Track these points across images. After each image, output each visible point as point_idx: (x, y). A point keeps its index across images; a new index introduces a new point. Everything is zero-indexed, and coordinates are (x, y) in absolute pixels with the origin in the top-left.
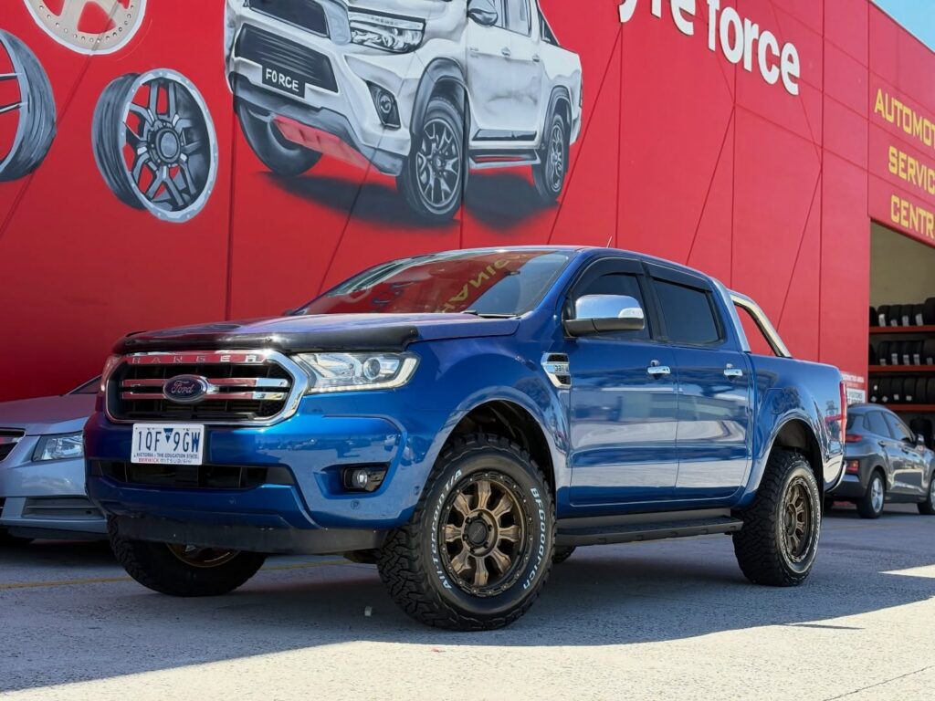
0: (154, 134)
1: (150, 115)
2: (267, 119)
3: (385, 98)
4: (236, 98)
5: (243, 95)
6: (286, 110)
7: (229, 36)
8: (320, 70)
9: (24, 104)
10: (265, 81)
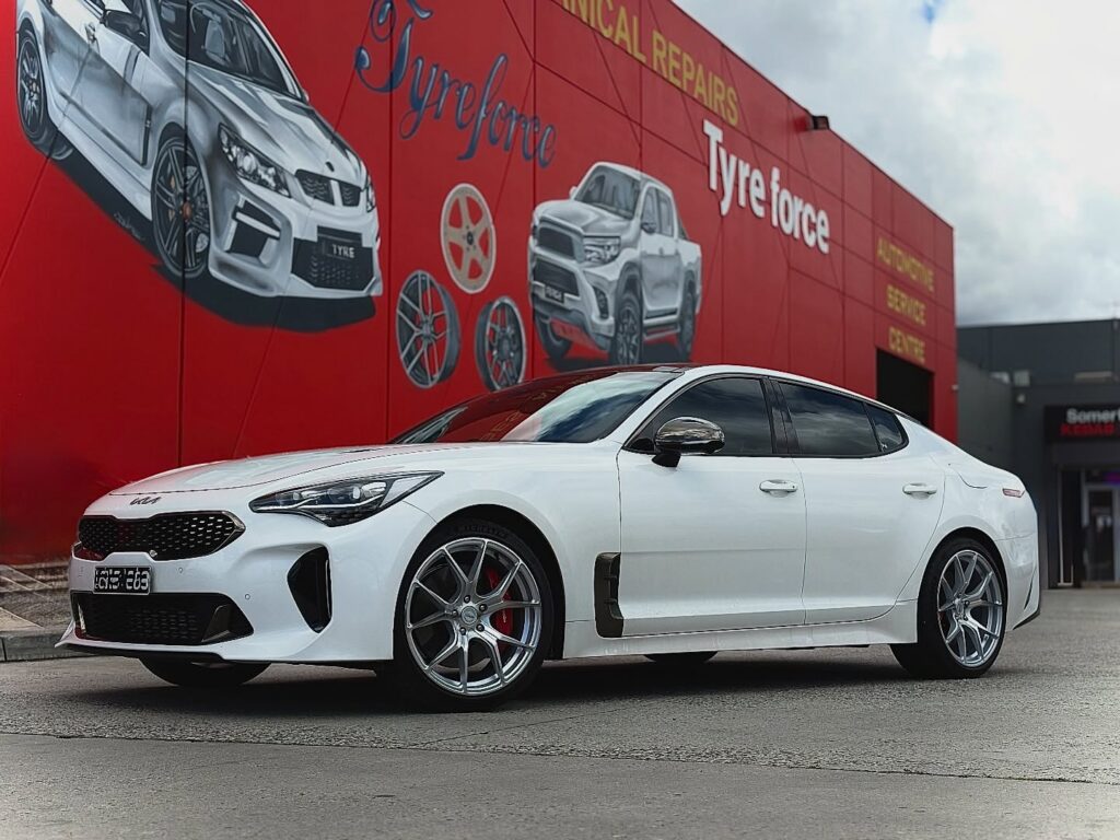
0: (499, 341)
1: (498, 329)
2: (547, 322)
3: (602, 297)
4: (534, 310)
5: (538, 308)
6: (557, 314)
7: (531, 266)
8: (569, 283)
9: (448, 331)
10: (547, 296)
